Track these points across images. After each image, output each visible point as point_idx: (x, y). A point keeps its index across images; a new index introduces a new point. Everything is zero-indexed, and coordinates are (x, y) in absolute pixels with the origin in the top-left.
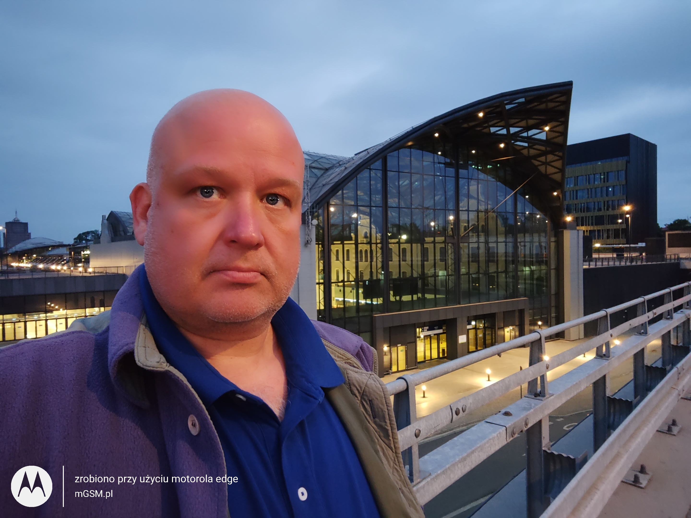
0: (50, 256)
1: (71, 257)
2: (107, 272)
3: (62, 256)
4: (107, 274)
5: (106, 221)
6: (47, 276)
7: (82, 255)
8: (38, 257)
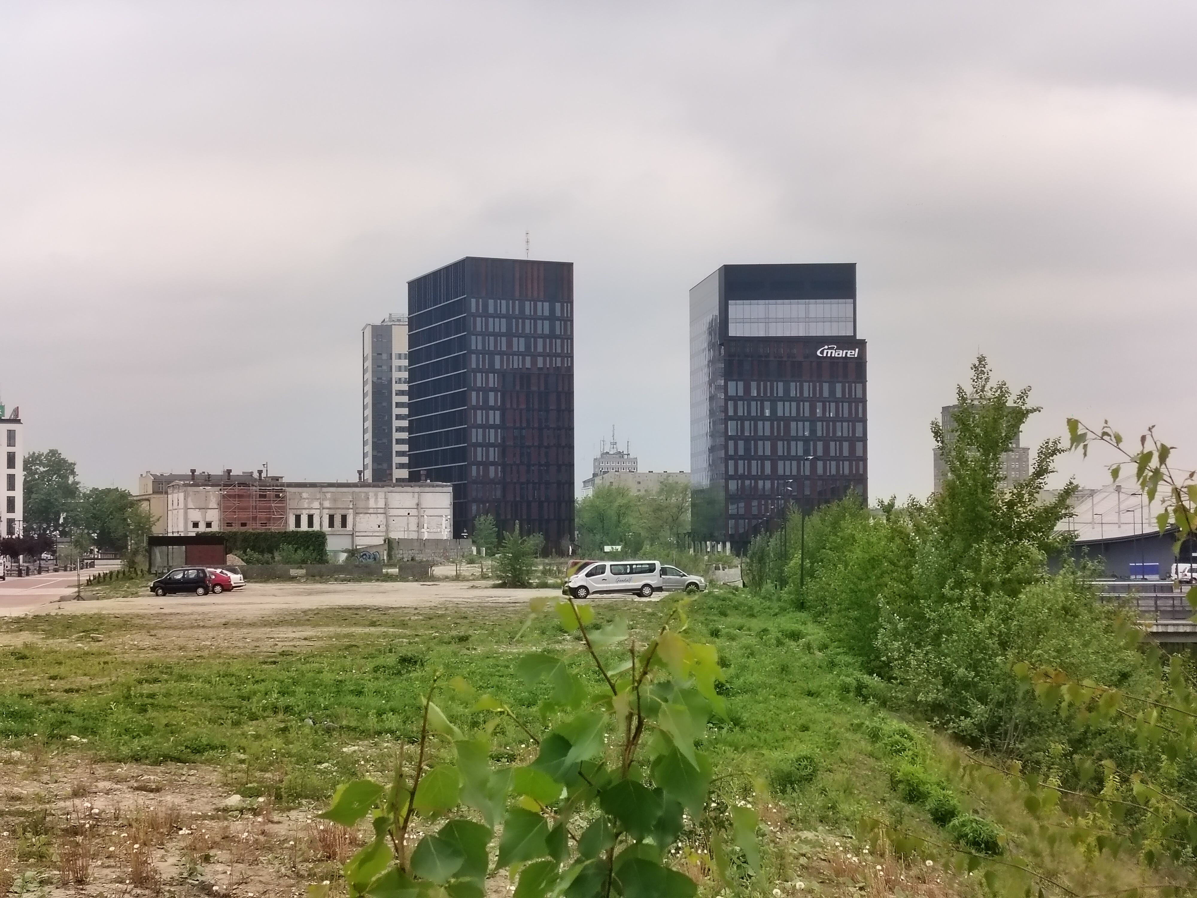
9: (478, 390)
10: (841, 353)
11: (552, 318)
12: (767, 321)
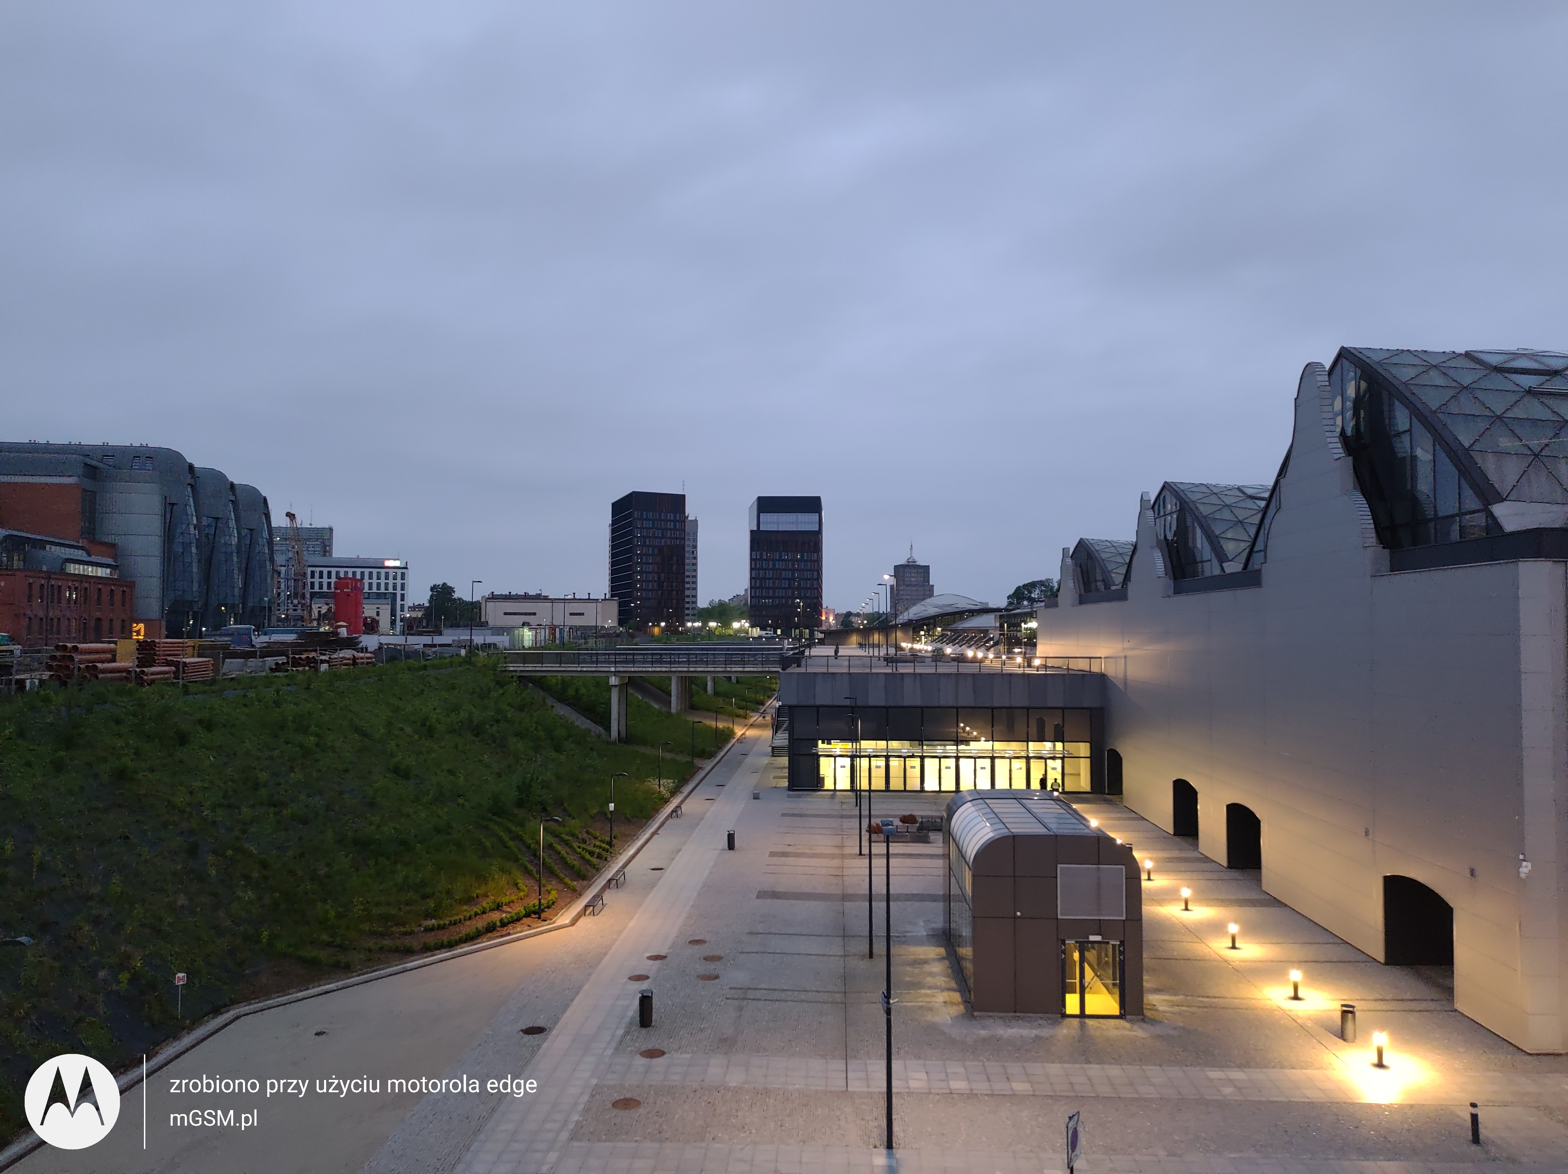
0: (965, 630)
1: (1003, 635)
2: (1070, 667)
3: (988, 630)
4: (1071, 672)
5: (1069, 560)
6: (961, 671)
7: (1023, 631)
8: (946, 633)
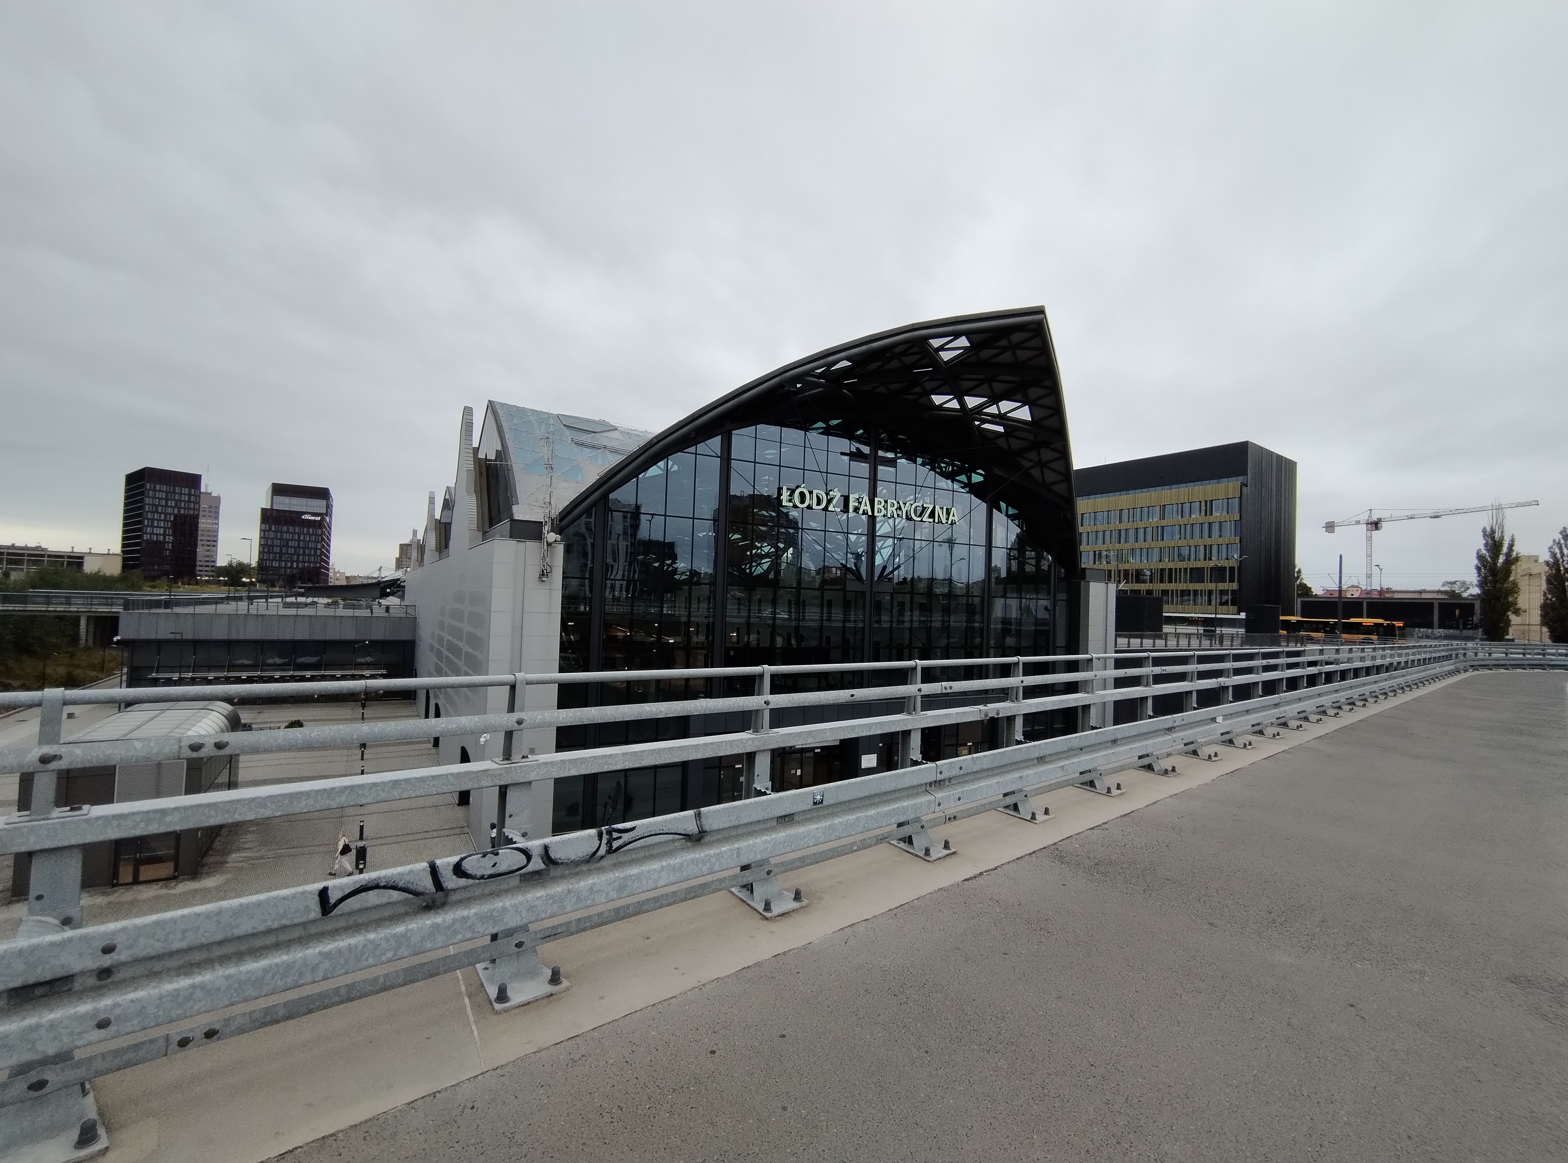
9: (148, 519)
10: (313, 518)
11: (189, 495)
12: (290, 504)
